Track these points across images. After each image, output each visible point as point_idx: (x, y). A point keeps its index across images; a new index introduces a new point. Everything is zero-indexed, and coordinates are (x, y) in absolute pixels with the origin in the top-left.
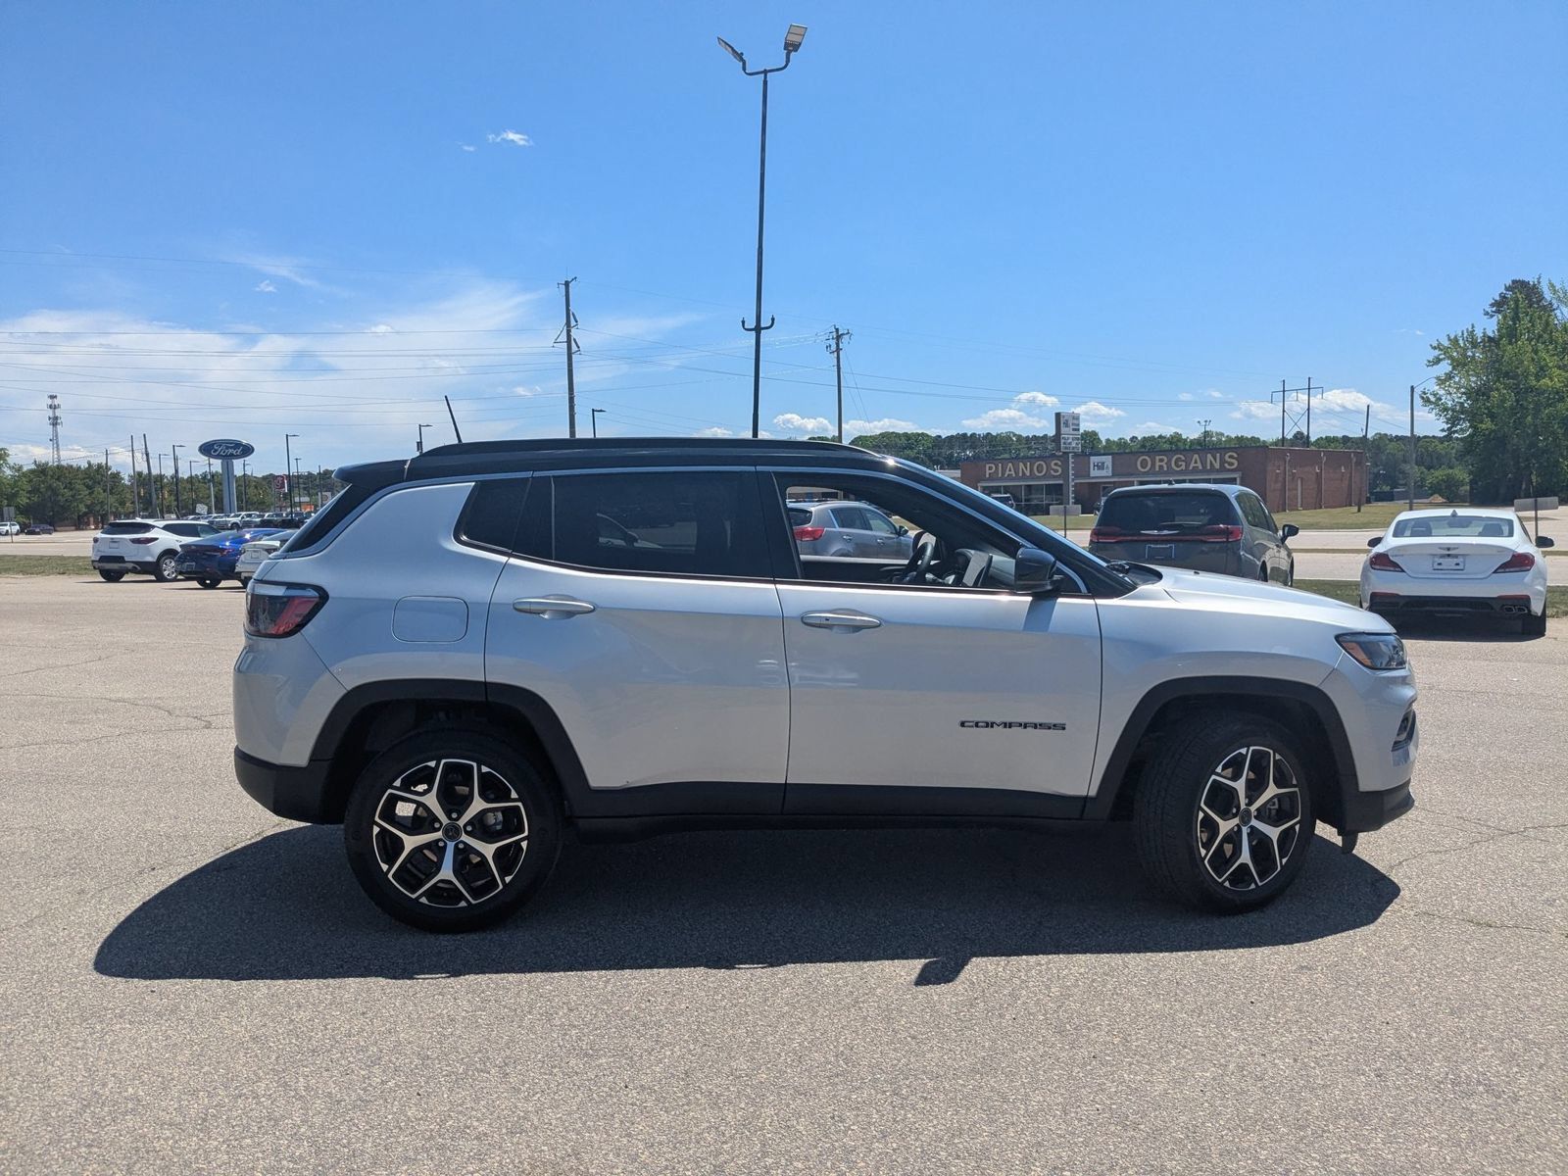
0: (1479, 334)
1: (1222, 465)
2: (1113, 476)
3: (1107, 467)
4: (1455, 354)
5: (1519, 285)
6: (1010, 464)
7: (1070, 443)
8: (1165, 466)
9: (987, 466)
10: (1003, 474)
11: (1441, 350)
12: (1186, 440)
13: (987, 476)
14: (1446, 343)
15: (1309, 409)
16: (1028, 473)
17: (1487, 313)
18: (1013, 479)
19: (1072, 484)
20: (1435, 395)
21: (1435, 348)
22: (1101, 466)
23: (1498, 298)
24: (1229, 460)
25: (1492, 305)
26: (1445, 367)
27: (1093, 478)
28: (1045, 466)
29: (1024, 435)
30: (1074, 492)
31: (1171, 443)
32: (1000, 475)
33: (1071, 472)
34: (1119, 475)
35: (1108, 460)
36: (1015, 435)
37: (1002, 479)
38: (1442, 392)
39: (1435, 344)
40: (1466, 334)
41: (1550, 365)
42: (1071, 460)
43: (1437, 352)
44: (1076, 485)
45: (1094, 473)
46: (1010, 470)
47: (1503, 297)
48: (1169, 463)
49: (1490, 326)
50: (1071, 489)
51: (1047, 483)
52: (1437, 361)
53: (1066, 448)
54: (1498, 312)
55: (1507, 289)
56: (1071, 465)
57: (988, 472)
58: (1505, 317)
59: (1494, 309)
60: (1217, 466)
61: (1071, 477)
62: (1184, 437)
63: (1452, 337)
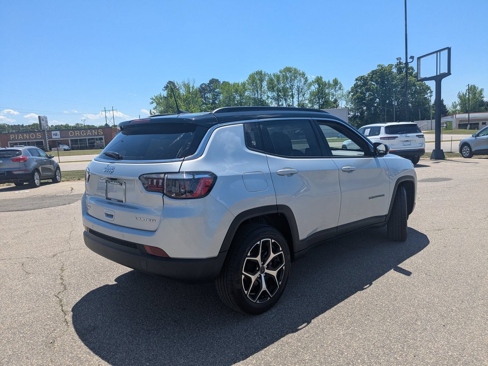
0: (162, 95)
1: (98, 134)
2: (61, 137)
3: (58, 135)
4: (157, 101)
5: (170, 82)
6: (20, 135)
7: (45, 127)
8: (79, 134)
9: (11, 135)
10: (18, 138)
11: (153, 100)
12: (70, 126)
13: (11, 139)
14: (154, 98)
15: (113, 116)
16: (28, 138)
17: (163, 90)
18: (22, 140)
19: (47, 141)
20: (153, 113)
21: (151, 99)
22: (56, 135)
23: (165, 86)
24: (100, 132)
25: (164, 88)
26: (155, 105)
27: (54, 139)
28: (34, 135)
29: (10, 125)
30: (48, 144)
31: (65, 127)
32: (17, 139)
33: (47, 137)
34: (63, 137)
35: (58, 132)
36: (6, 125)
37: (18, 140)
38: (155, 112)
39: (151, 98)
40: (159, 96)
41: (181, 105)
42: (46, 133)
43: (152, 100)
44: (49, 141)
45: (54, 137)
46: (21, 137)
47: (167, 86)
48: (80, 133)
49: (165, 93)
50: (47, 143)
51: (36, 141)
52: (152, 103)
53: (44, 128)
54: (166, 90)
55: (168, 83)
56: (46, 134)
57: (11, 138)
58: (168, 91)
59: (165, 89)
60: (96, 134)
61: (47, 139)
62: (70, 125)
63: (156, 96)
